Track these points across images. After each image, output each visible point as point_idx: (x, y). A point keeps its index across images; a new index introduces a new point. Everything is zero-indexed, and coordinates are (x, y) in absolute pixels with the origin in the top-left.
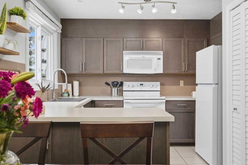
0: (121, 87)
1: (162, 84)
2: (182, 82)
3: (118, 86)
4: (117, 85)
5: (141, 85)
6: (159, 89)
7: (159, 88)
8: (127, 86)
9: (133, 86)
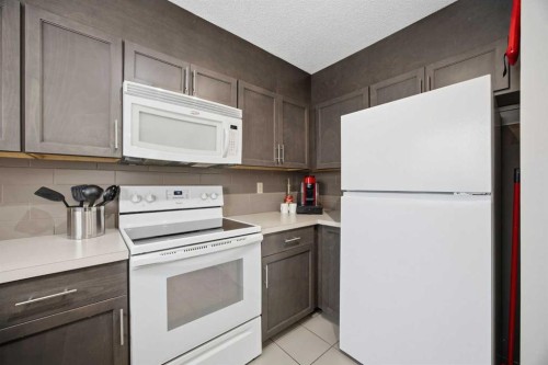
0: (111, 204)
1: (226, 191)
2: (260, 186)
3: (101, 199)
4: (98, 196)
5: (176, 193)
6: (222, 204)
7: (220, 201)
8: (133, 197)
9: (154, 198)
